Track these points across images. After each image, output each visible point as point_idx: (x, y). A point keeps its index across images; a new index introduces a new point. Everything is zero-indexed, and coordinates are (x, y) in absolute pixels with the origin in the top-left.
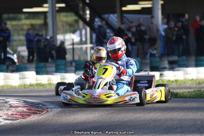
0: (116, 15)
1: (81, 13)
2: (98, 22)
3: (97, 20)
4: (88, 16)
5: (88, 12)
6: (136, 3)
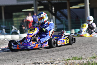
0: (67, 10)
1: (50, 9)
2: (58, 13)
3: (58, 12)
4: (54, 11)
5: (53, 9)
6: (77, 5)
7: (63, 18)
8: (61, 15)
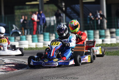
2: (69, 10)
3: (68, 8)
7: (74, 16)
8: (72, 12)
